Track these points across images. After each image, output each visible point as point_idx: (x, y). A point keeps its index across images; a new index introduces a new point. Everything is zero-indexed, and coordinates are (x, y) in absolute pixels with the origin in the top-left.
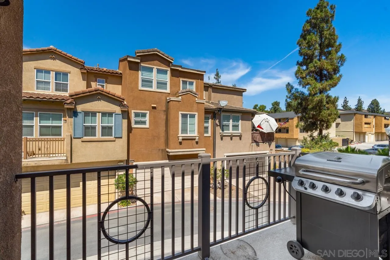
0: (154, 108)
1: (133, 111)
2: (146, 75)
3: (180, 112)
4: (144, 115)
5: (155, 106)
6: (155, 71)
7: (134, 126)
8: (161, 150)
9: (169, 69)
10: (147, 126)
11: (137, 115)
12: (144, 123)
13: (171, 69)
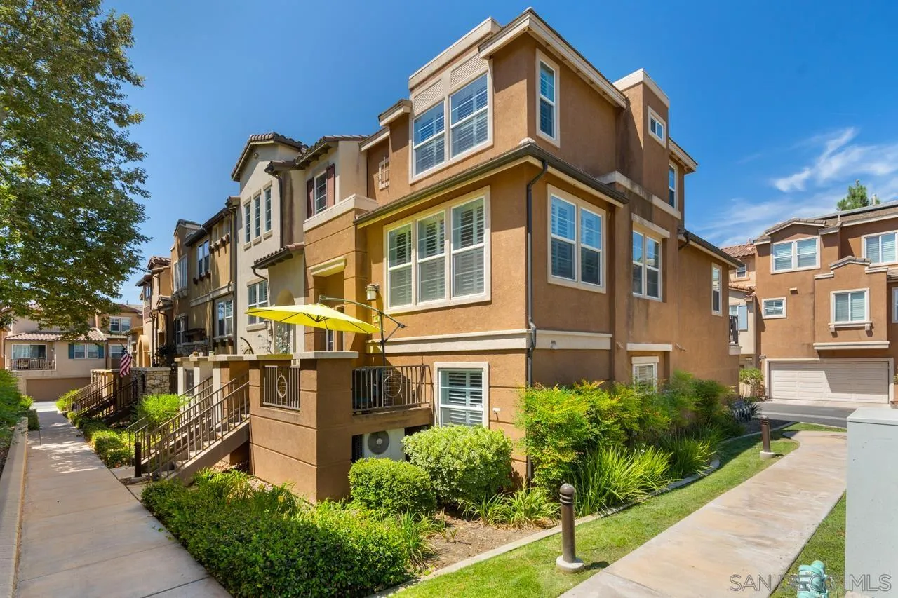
0: (794, 292)
1: (763, 300)
2: (782, 255)
3: (832, 292)
4: (779, 303)
5: (795, 289)
6: (794, 245)
7: (765, 316)
8: (806, 346)
9: (819, 237)
10: (784, 315)
11: (769, 304)
12: (780, 312)
13: (822, 236)
